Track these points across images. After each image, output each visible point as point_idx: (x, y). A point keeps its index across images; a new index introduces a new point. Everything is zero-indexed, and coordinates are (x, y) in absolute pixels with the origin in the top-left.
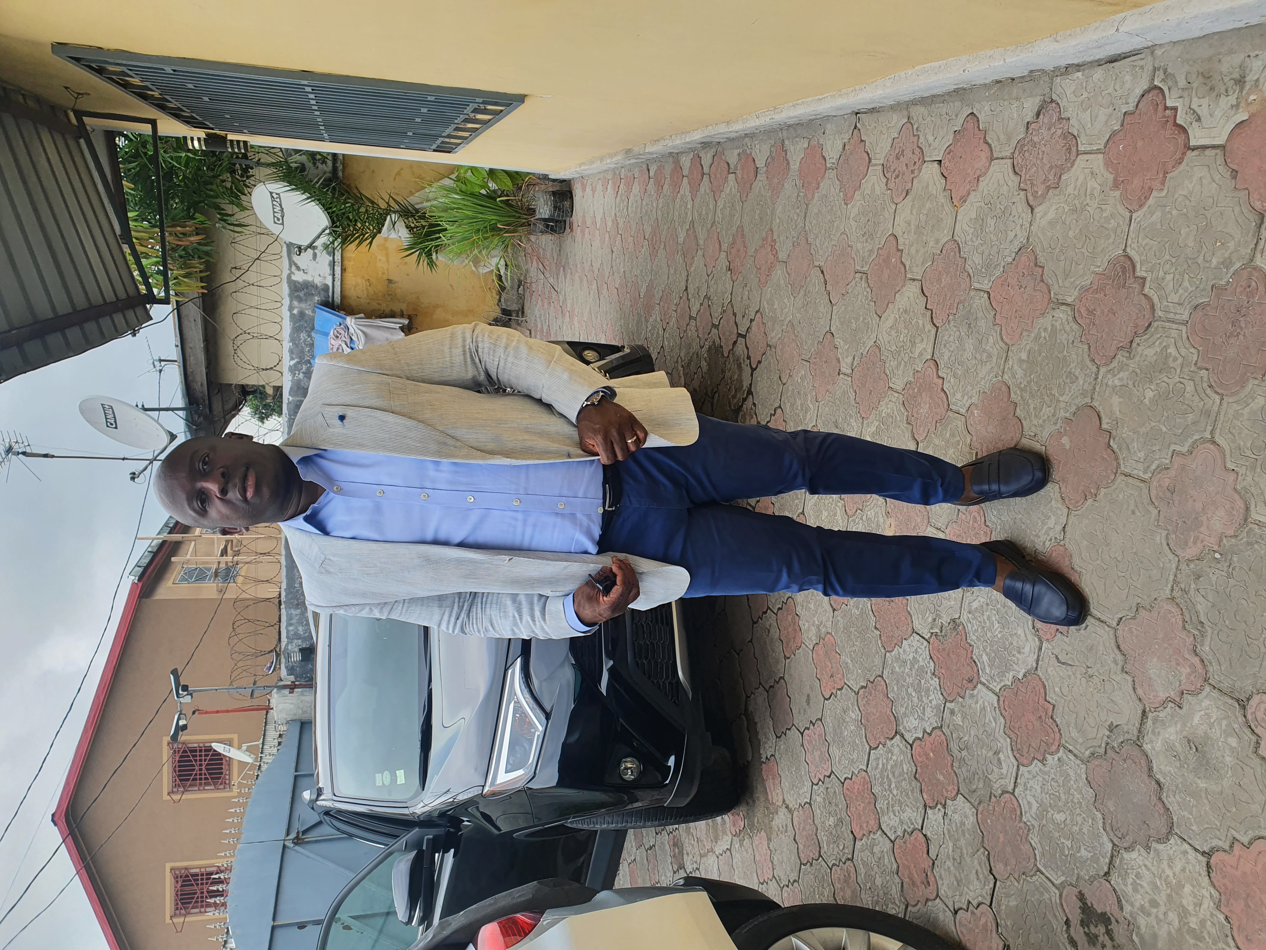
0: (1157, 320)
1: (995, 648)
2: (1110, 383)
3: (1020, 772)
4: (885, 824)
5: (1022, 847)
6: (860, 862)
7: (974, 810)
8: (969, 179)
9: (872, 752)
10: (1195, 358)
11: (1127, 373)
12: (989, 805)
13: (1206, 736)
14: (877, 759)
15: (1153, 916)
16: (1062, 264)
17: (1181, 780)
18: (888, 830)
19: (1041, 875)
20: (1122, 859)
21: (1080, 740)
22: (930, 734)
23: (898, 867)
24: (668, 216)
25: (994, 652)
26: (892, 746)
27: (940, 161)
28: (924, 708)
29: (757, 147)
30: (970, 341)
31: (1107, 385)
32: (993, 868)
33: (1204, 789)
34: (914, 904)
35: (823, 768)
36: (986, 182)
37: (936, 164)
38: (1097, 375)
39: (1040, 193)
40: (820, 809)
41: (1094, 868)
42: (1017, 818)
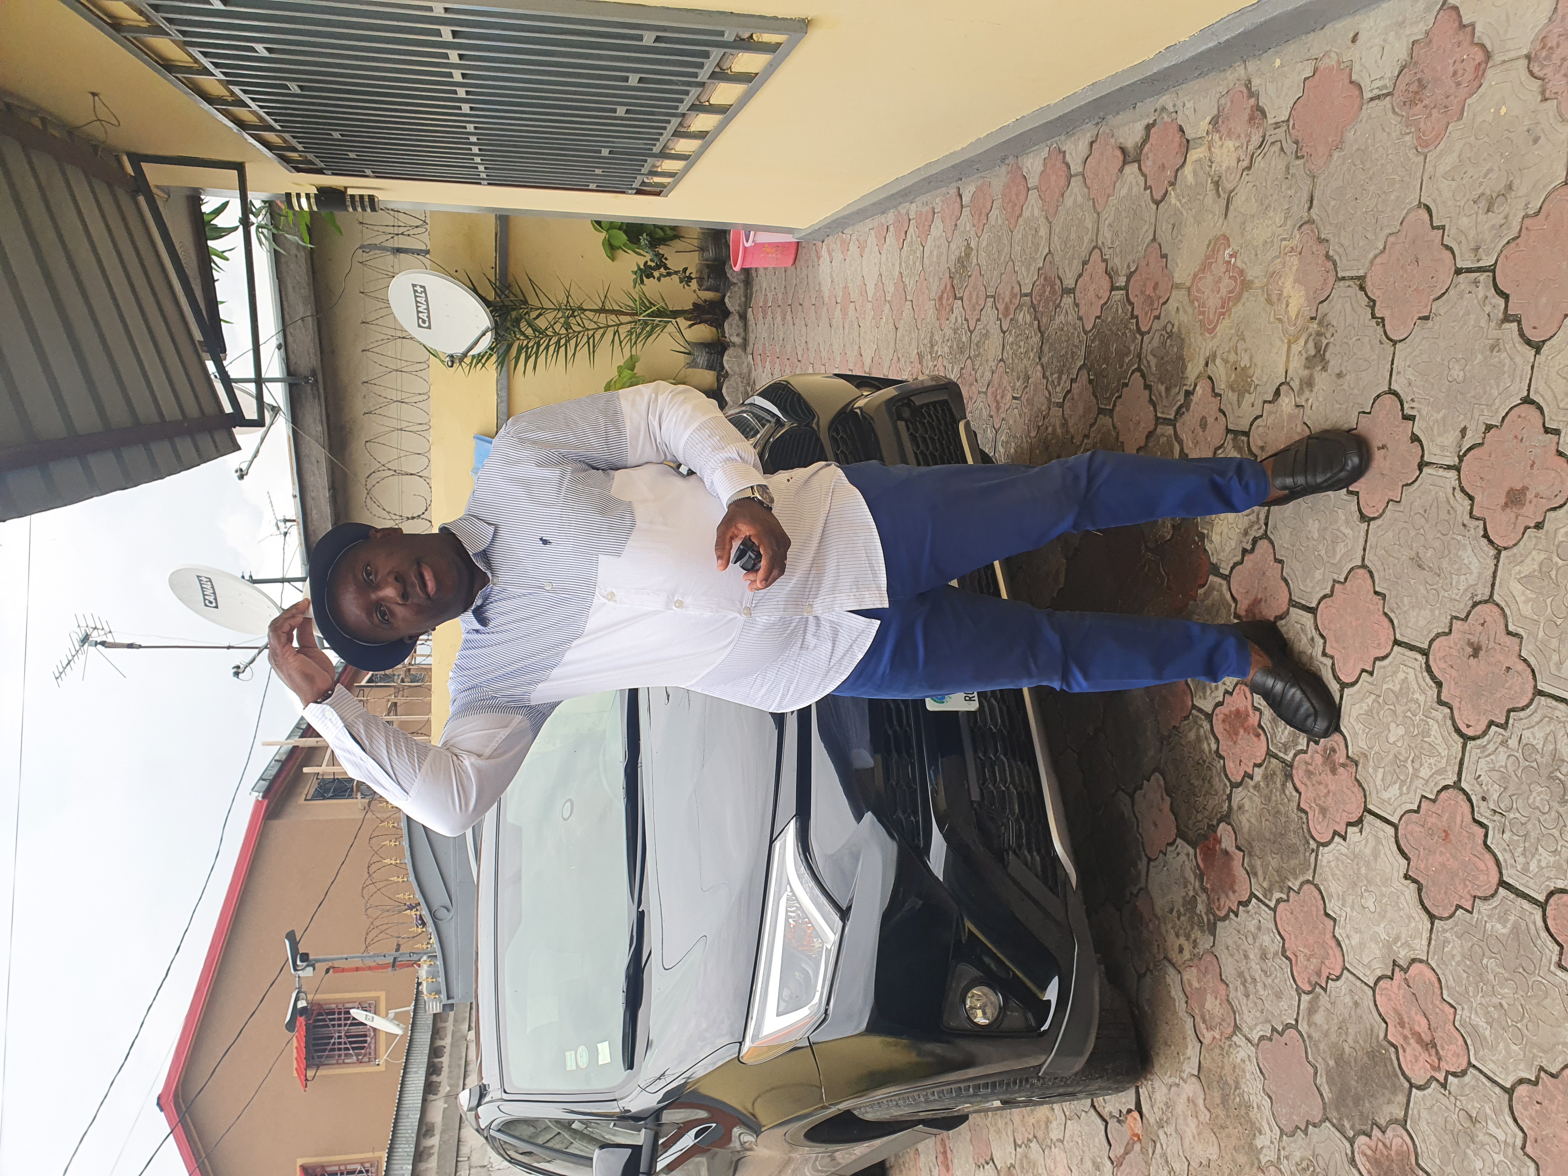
29: (1190, 104)
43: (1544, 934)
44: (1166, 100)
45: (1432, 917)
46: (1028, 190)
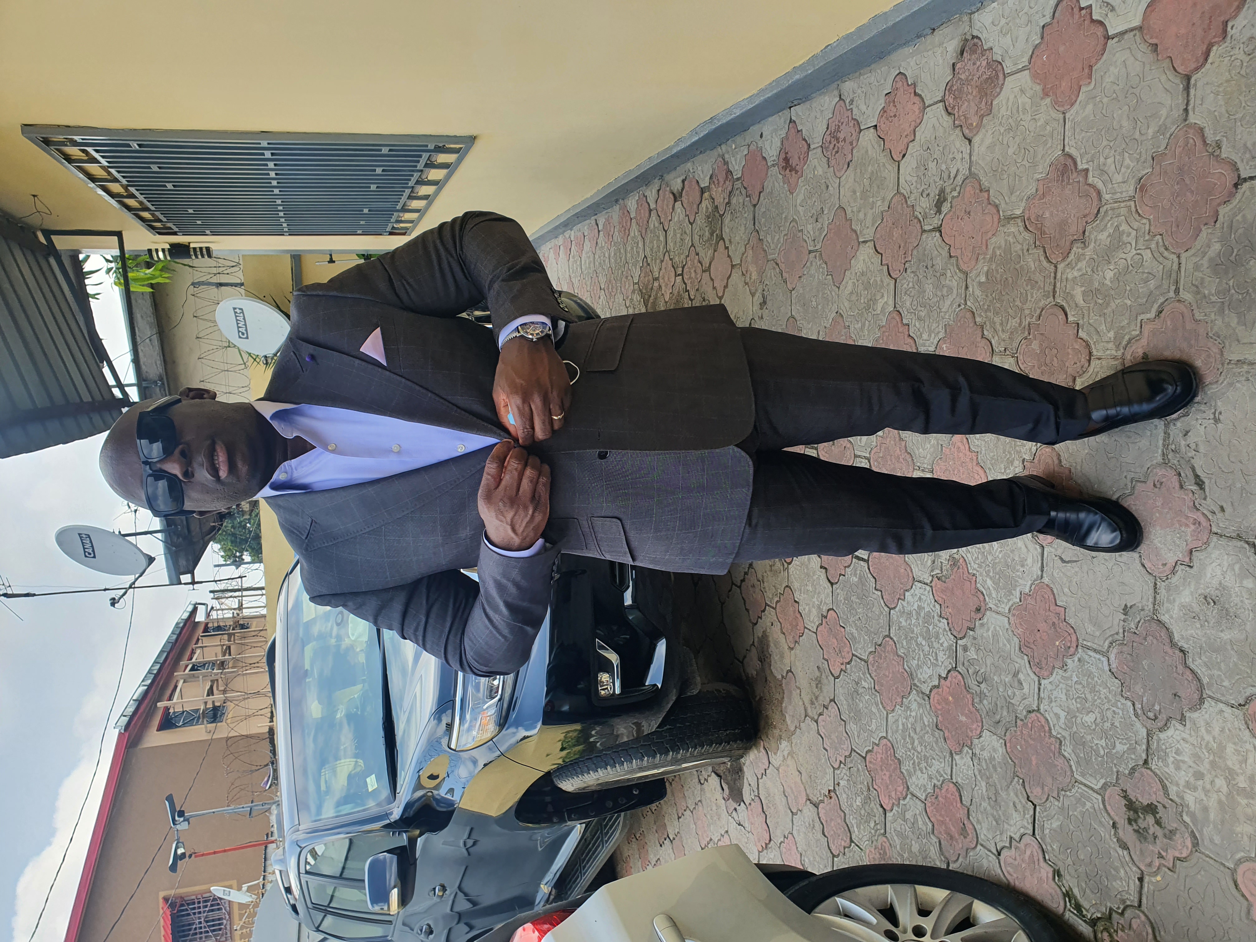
0: (1106, 204)
1: (998, 569)
2: (1070, 276)
3: (1042, 687)
4: (913, 786)
5: (1056, 762)
6: (894, 834)
7: (1001, 741)
8: (906, 133)
9: (890, 715)
10: (1147, 228)
11: (1085, 262)
12: (1015, 731)
13: (1222, 587)
14: (897, 720)
15: (1200, 788)
16: (1005, 182)
17: (1204, 639)
18: (918, 790)
19: (1080, 786)
20: (1159, 740)
21: (1098, 634)
22: (946, 678)
23: (933, 826)
24: (621, 260)
25: (998, 574)
26: (909, 703)
27: (876, 126)
28: (936, 654)
29: (700, 168)
30: (929, 281)
31: (1067, 279)
32: (1029, 794)
33: (1229, 641)
34: (955, 859)
35: (843, 748)
36: (922, 130)
37: (872, 130)
38: (1055, 273)
39: (974, 124)
40: (845, 793)
41: (1132, 759)
42: (1047, 734)
43: (869, 575)
44: (689, 165)
45: (832, 584)
46: (631, 219)
